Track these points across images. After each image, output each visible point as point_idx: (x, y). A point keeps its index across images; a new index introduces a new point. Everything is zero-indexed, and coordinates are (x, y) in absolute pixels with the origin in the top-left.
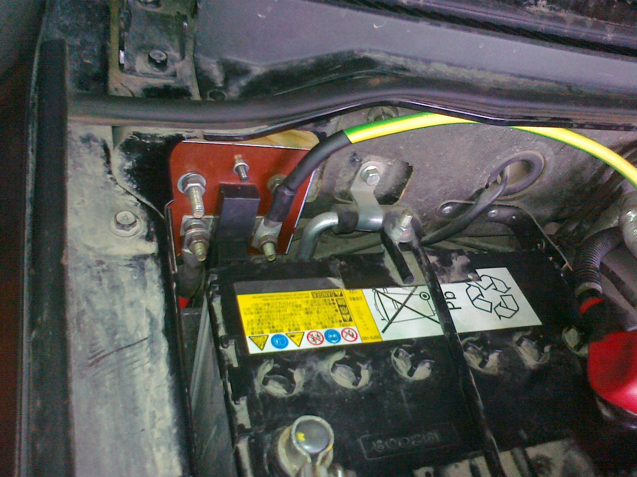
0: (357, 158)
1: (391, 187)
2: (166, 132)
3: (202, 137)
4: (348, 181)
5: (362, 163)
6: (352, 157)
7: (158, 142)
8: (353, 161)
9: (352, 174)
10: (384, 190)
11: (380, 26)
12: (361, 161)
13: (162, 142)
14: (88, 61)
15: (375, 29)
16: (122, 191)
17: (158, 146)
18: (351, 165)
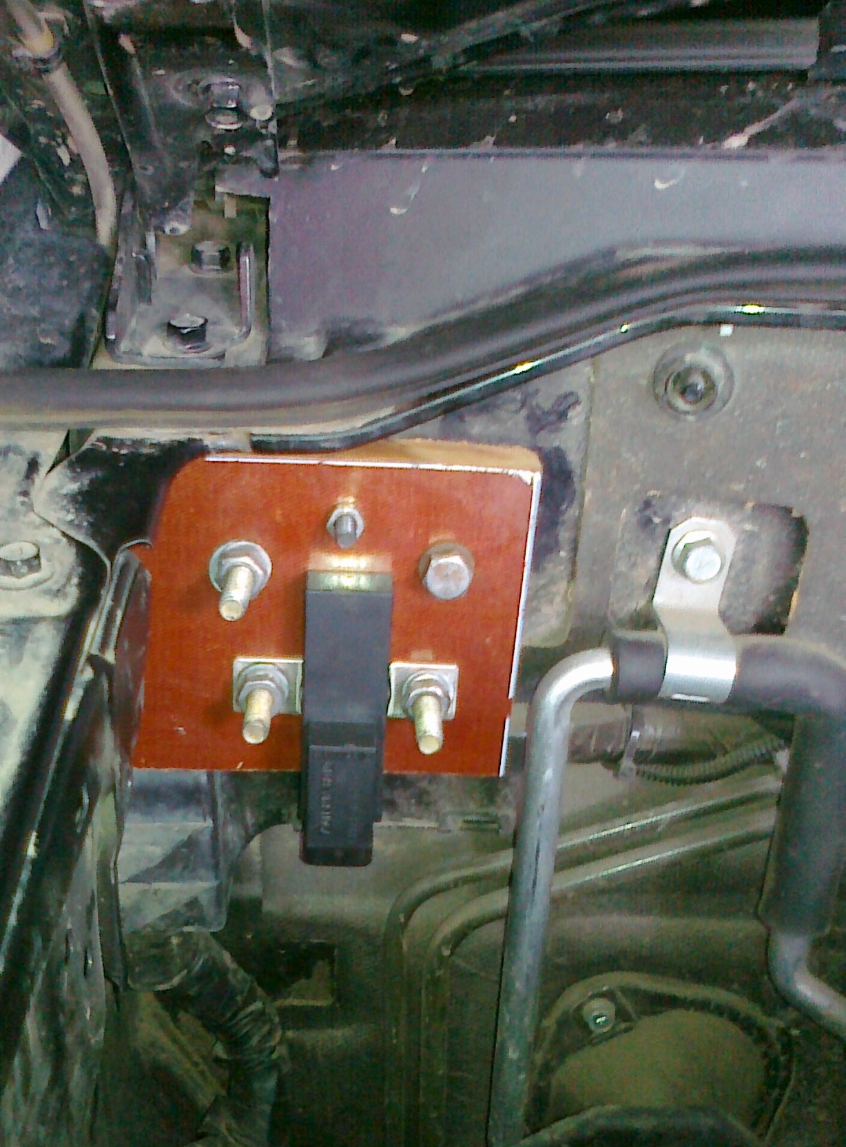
0: (655, 513)
1: (767, 597)
2: (165, 434)
3: (249, 449)
4: (644, 581)
5: (671, 526)
6: (641, 511)
7: (145, 451)
8: (647, 523)
9: (652, 562)
10: (751, 608)
11: (672, 182)
12: (667, 521)
13: (153, 450)
14: (48, 341)
15: (658, 191)
16: (38, 521)
17: (143, 459)
18: (643, 536)
